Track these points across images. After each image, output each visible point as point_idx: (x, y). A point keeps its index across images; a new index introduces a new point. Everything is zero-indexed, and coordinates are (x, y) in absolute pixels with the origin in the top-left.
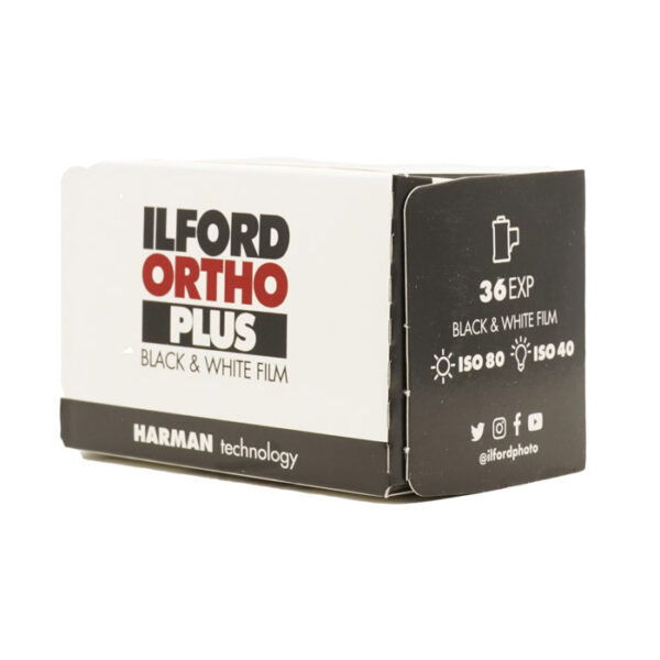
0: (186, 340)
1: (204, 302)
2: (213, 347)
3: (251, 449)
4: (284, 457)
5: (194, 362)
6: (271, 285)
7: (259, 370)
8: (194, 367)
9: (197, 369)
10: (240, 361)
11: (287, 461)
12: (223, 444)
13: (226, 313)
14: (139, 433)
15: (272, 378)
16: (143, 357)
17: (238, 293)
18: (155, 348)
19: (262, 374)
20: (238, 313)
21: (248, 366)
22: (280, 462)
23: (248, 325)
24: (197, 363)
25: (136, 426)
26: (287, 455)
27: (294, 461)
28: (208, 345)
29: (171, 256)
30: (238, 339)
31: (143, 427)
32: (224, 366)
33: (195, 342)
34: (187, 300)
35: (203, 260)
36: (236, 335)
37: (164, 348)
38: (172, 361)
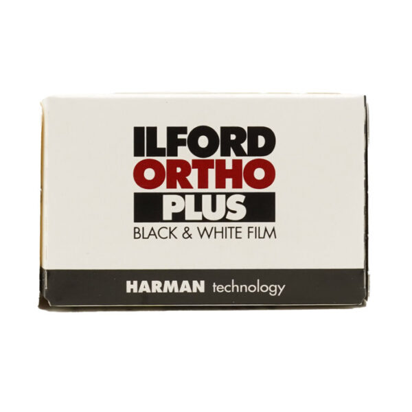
0: (179, 217)
1: (196, 189)
2: (204, 220)
3: (241, 286)
4: (273, 288)
5: (186, 232)
6: (259, 174)
7: (249, 232)
8: (186, 235)
9: (190, 236)
10: (231, 228)
11: (276, 290)
12: (214, 286)
13: (218, 196)
14: (131, 287)
15: (262, 235)
16: (135, 233)
17: (229, 182)
18: (147, 226)
19: (252, 235)
20: (228, 195)
21: (238, 230)
22: (269, 291)
23: (238, 202)
24: (189, 232)
25: (128, 283)
26: (276, 286)
27: (281, 290)
28: (201, 219)
29: (163, 160)
30: (229, 213)
31: (135, 283)
32: (216, 232)
33: (187, 218)
34: (179, 189)
35: (194, 161)
36: (227, 210)
37: (156, 226)
38: (165, 233)
